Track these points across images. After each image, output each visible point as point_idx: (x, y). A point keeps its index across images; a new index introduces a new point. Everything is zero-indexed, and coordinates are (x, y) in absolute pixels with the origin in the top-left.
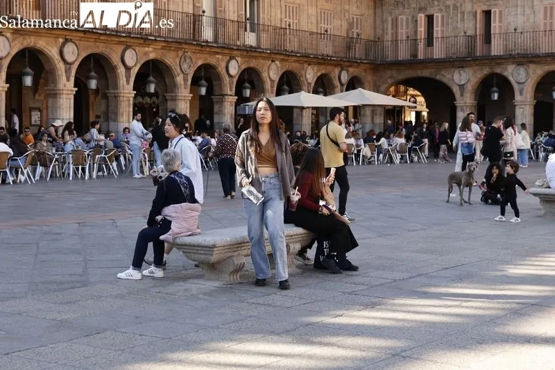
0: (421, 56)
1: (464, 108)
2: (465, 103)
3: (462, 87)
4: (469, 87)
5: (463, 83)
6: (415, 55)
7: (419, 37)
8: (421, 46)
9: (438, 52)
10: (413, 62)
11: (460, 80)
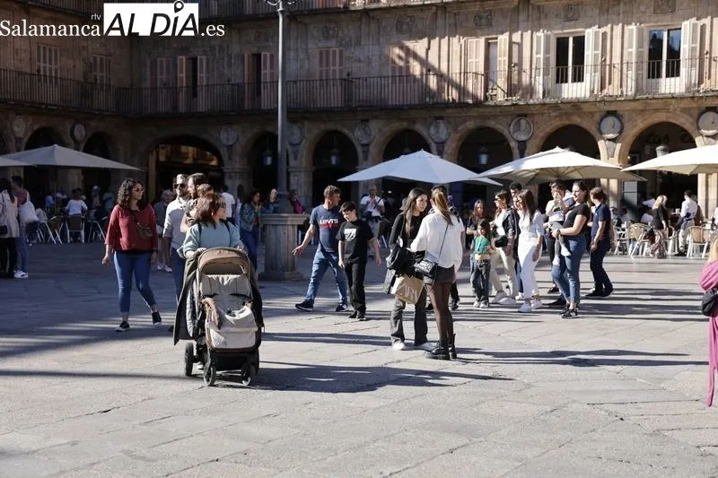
0: (182, 108)
1: (233, 174)
2: (233, 169)
3: (230, 148)
4: (238, 149)
5: (230, 143)
6: (175, 108)
7: (179, 85)
8: (182, 97)
9: (202, 104)
10: (174, 117)
11: (228, 139)
